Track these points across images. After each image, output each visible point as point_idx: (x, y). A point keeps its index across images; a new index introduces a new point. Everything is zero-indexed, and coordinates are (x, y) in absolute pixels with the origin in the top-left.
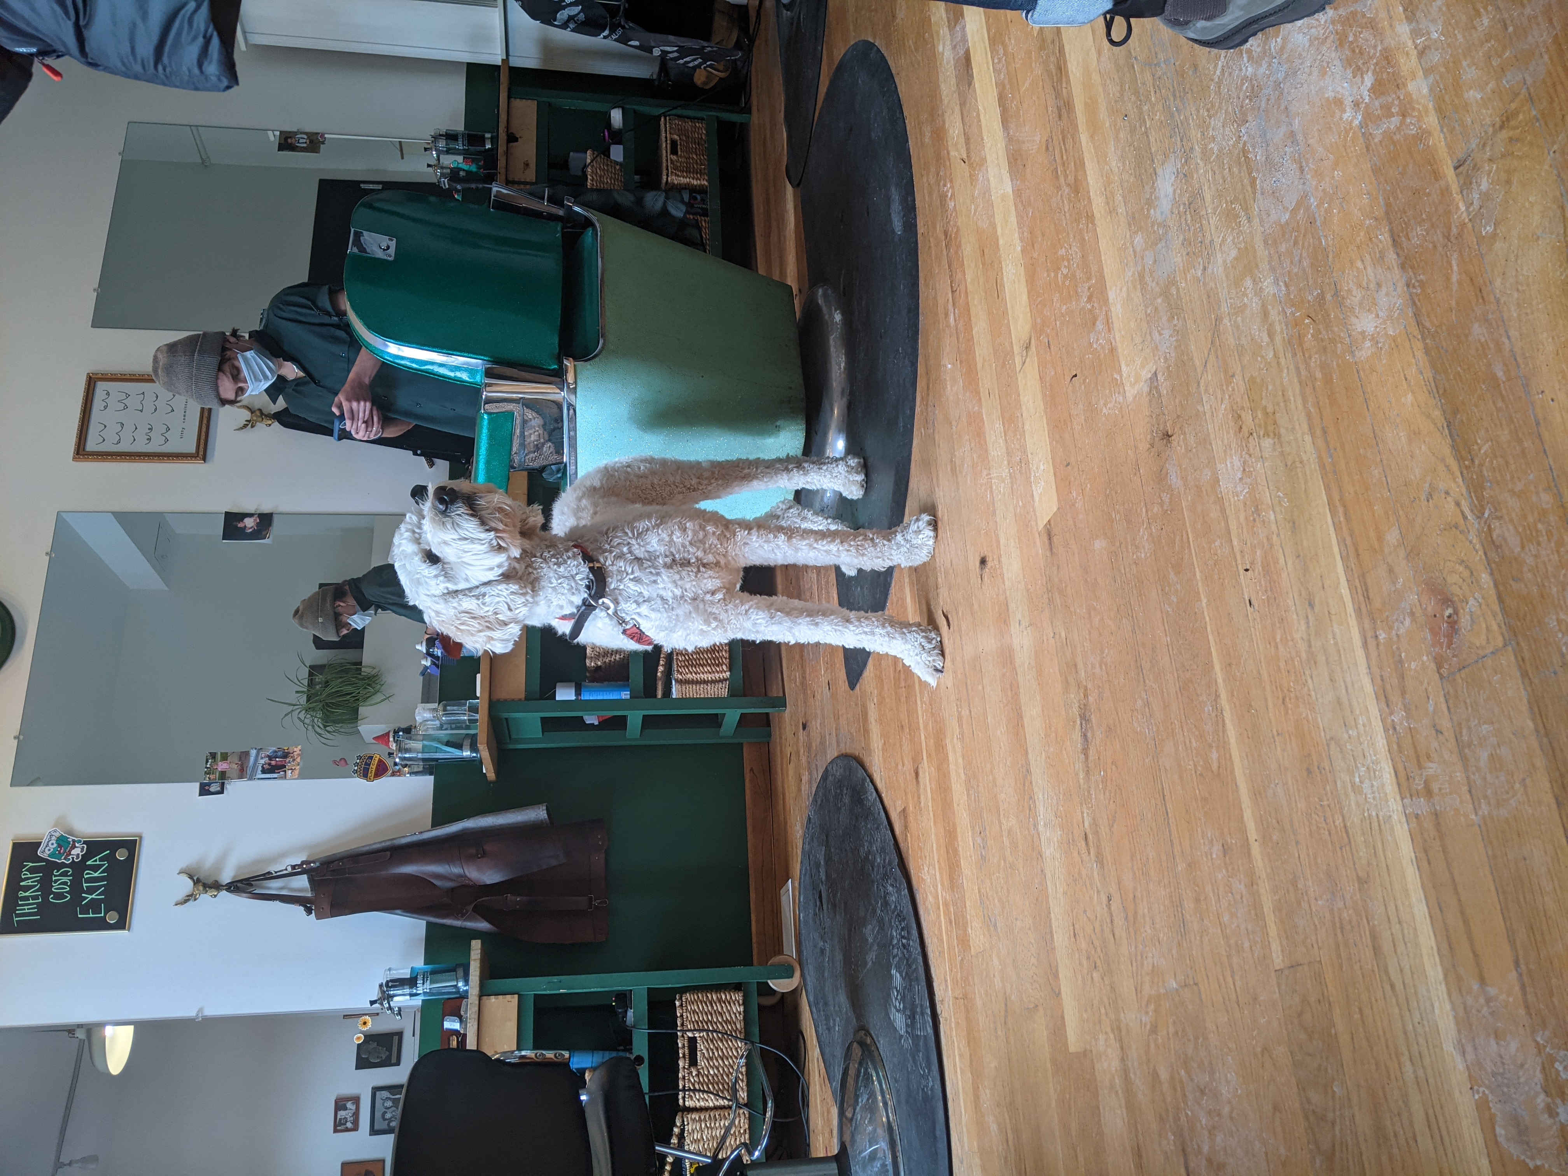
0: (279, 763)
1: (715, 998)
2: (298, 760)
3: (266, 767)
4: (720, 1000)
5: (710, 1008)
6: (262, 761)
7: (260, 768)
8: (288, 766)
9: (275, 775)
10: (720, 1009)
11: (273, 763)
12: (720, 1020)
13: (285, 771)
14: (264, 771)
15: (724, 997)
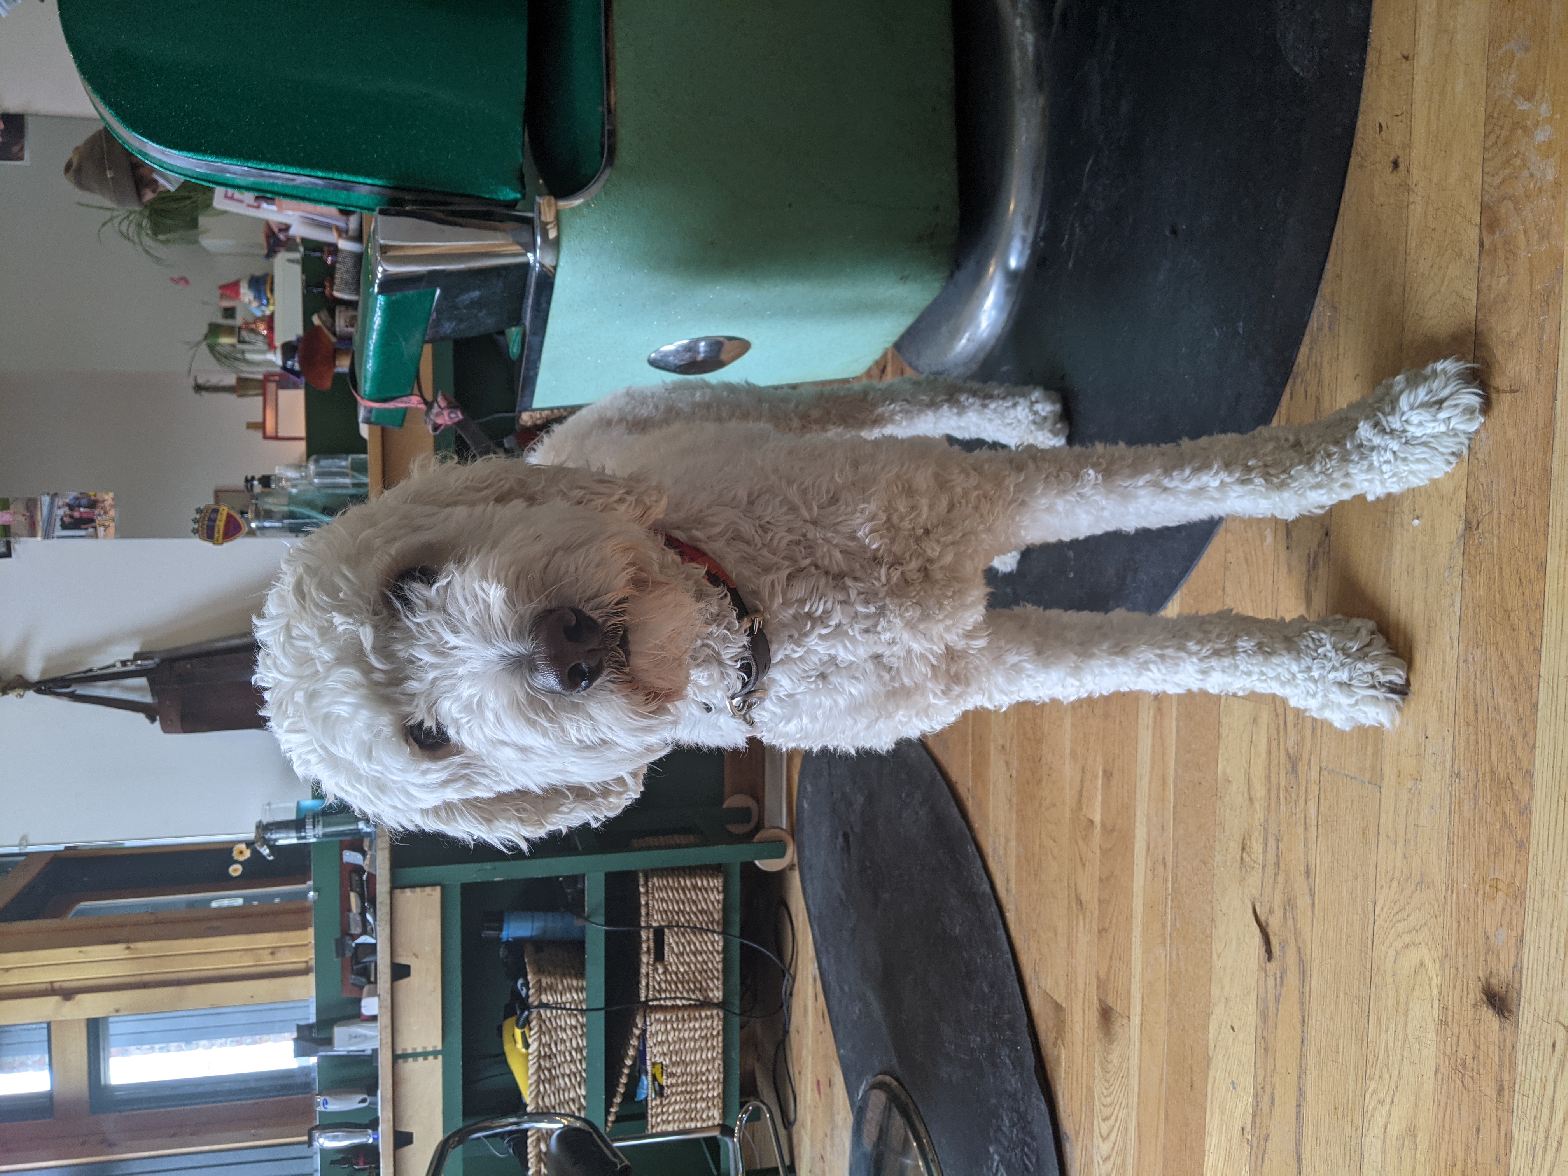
0: (85, 516)
1: (688, 883)
2: (112, 513)
3: (67, 520)
4: (695, 887)
5: (682, 896)
6: (61, 512)
7: (58, 523)
8: (99, 520)
9: (82, 533)
10: (694, 897)
11: (76, 514)
12: (694, 909)
13: (95, 528)
14: (64, 527)
15: (699, 883)
